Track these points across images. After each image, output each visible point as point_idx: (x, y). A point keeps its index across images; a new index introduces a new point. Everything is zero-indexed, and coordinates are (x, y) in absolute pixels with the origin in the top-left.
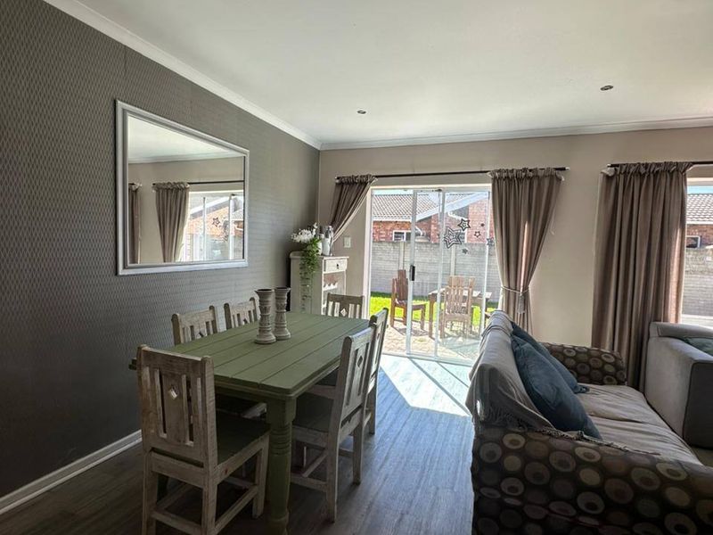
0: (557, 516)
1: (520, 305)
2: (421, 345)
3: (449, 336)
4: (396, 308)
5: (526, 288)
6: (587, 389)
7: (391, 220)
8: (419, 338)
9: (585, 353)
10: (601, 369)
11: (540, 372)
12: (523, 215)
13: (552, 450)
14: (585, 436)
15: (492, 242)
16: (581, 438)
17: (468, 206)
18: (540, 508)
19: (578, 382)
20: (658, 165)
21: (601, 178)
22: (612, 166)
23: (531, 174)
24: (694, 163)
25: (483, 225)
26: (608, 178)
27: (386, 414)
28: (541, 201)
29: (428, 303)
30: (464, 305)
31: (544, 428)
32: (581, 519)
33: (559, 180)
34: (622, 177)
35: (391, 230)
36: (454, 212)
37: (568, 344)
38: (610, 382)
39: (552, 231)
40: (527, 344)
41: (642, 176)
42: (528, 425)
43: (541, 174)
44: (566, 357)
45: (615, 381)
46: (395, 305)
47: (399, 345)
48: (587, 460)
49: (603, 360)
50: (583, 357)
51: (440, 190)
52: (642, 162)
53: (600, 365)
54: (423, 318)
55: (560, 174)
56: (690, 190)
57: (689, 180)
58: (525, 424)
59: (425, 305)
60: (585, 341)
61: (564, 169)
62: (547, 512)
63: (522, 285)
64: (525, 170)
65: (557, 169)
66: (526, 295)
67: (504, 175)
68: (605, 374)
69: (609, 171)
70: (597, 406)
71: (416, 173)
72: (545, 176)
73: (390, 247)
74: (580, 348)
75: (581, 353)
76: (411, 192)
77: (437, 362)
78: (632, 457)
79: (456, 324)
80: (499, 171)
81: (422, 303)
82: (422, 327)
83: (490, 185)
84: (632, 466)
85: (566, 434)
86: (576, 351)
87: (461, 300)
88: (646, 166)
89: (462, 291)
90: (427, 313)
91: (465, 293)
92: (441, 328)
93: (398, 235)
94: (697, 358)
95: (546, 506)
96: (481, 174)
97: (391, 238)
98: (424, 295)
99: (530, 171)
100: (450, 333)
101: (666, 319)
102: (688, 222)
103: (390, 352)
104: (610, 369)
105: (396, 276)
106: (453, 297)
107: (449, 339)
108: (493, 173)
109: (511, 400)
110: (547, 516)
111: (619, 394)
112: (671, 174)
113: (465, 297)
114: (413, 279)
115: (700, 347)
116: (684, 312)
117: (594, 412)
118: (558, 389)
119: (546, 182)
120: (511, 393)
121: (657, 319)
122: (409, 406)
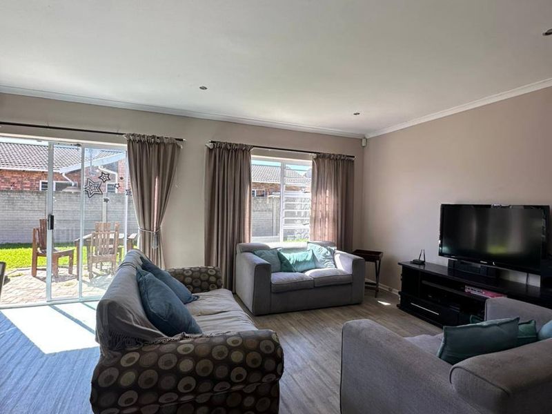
0: (166, 405)
1: (154, 243)
2: (67, 289)
3: (98, 275)
4: (38, 257)
5: (158, 228)
6: (198, 297)
7: (36, 170)
8: (65, 283)
9: (198, 271)
10: (208, 281)
11: (157, 295)
12: (154, 171)
13: (160, 355)
14: (187, 335)
15: (130, 192)
16: (184, 337)
17: (118, 162)
18: (152, 405)
19: (192, 293)
20: (237, 145)
21: (205, 148)
22: (212, 142)
23: (159, 141)
24: (254, 146)
25: (122, 178)
26: (210, 150)
27: (12, 372)
28: (167, 161)
29: (75, 248)
30: (111, 246)
31: (156, 339)
32: (183, 399)
33: (179, 147)
34: (218, 149)
35: (38, 179)
36: (104, 166)
37: (187, 267)
38: (213, 288)
39: (176, 185)
40: (150, 274)
41: (229, 151)
42: (144, 341)
43: (165, 141)
44: (185, 277)
45: (216, 287)
46: (38, 254)
47: (40, 295)
48: (185, 353)
49: (208, 274)
50: (197, 274)
51: (78, 145)
52: (228, 142)
53: (207, 277)
54: (71, 264)
55: (179, 143)
56: (253, 162)
57: (252, 156)
58: (141, 340)
59: (73, 251)
60: (200, 263)
61: (182, 140)
62: (158, 406)
63: (155, 226)
64: (153, 137)
65: (177, 139)
66: (158, 234)
67: (137, 139)
68: (210, 283)
69: (210, 145)
70: (204, 307)
71: (50, 126)
72: (169, 143)
73: (35, 196)
74: (195, 268)
75: (195, 271)
76: (46, 143)
77: (83, 302)
78: (214, 340)
79: (105, 264)
80: (133, 135)
81: (71, 249)
82: (70, 272)
83: (126, 145)
84: (213, 346)
85: (172, 338)
86: (192, 271)
87: (108, 242)
88: (230, 144)
89: (108, 235)
90: (75, 258)
91: (112, 236)
92: (89, 269)
93: (45, 185)
94: (258, 263)
95: (157, 402)
96: (117, 136)
97: (38, 188)
98: (70, 240)
99: (158, 138)
100: (99, 272)
101: (244, 242)
102: (253, 181)
103: (28, 304)
104: (213, 279)
105: (38, 225)
106: (100, 240)
107: (98, 278)
108: (128, 136)
109: (129, 325)
110: (160, 408)
111: (217, 296)
112: (243, 151)
113: (111, 240)
114: (52, 228)
115: (259, 256)
116: (253, 236)
117: (201, 313)
118: (170, 304)
119: (170, 148)
120: (129, 319)
121: (240, 242)
122: (44, 354)
